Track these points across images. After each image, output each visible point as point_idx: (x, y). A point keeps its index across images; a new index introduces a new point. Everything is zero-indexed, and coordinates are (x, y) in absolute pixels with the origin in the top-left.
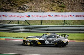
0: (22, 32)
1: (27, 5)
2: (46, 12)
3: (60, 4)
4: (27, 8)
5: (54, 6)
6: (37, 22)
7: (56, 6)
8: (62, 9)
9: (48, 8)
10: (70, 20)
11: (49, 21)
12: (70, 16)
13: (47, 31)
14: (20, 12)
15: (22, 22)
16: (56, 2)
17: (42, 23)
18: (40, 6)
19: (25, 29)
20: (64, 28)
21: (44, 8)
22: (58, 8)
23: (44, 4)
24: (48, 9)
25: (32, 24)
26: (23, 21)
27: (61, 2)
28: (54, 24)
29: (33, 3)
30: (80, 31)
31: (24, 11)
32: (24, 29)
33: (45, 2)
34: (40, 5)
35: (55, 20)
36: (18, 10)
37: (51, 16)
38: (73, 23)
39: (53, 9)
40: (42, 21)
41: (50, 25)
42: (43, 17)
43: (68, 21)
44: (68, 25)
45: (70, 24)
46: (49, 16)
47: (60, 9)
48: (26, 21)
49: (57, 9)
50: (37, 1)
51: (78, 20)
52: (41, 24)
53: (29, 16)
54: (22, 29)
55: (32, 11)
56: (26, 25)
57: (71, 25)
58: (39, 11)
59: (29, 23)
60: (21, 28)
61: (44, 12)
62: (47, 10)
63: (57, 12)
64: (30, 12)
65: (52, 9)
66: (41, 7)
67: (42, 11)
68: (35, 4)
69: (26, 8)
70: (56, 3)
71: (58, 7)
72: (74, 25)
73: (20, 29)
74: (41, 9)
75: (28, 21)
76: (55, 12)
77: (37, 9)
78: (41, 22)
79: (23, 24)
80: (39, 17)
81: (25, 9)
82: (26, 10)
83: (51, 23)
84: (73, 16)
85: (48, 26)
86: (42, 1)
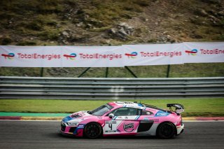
0: (116, 98)
1: (127, 26)
2: (180, 41)
3: (216, 19)
4: (127, 33)
5: (199, 24)
6: (154, 68)
7: (205, 25)
8: (220, 33)
9: (185, 30)
11: (187, 65)
13: (184, 92)
14: (110, 45)
15: (117, 72)
16: (206, 13)
17: (170, 73)
18: (163, 25)
19: (125, 89)
21: (173, 31)
22: (211, 31)
23: (174, 22)
24: (183, 34)
25: (142, 74)
26: (119, 68)
27: (220, 15)
28: (201, 75)
29: (144, 20)
31: (121, 40)
32: (122, 91)
33: (175, 15)
34: (162, 23)
35: (204, 64)
36: (106, 38)
37: (192, 52)
39: (198, 32)
40: (169, 66)
41: (190, 76)
42: (172, 56)
46: (186, 52)
47: (217, 33)
48: (126, 67)
49: (207, 33)
50: (154, 13)
52: (166, 74)
53: (134, 54)
54: (117, 91)
55: (141, 42)
56: (128, 79)
58: (161, 41)
59: (135, 73)
60: (115, 88)
61: (173, 42)
62: (182, 37)
63: (208, 41)
64: (136, 43)
65: (193, 32)
66: (165, 28)
67: (168, 40)
68: (150, 21)
69: (124, 32)
70: (204, 16)
71: (211, 28)
73: (112, 91)
74: (166, 34)
75: (133, 67)
76: (204, 41)
77: (154, 35)
78: (166, 70)
79: (118, 77)
80: (161, 56)
81: (123, 34)
82: (127, 40)
83: (192, 72)
85: (186, 81)
86: (166, 13)
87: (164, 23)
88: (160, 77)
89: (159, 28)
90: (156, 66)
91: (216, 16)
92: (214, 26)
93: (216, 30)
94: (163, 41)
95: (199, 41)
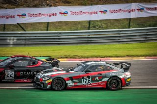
0: (11, 46)
2: (56, 5)
4: (19, 0)
6: (38, 25)
8: (84, 0)
10: (100, 20)
11: (61, 22)
12: (100, 12)
13: (59, 41)
14: (7, 9)
15: (12, 27)
17: (49, 28)
19: (17, 39)
20: (89, 35)
25: (29, 29)
26: (13, 25)
28: (71, 29)
30: (119, 39)
31: (14, 5)
32: (15, 41)
35: (72, 21)
36: (3, 4)
37: (64, 13)
38: (105, 26)
40: (48, 23)
41: (63, 30)
42: (50, 16)
43: (97, 21)
44: (97, 29)
45: (100, 27)
46: (60, 13)
48: (18, 24)
51: (116, 20)
52: (46, 29)
53: (24, 15)
54: (11, 41)
55: (28, 6)
56: (19, 32)
57: (103, 28)
58: (42, 6)
59: (24, 28)
60: (10, 39)
61: (51, 6)
62: (57, 2)
63: (75, 5)
64: (24, 7)
67: (47, 5)
72: (109, 29)
73: (8, 41)
74: (46, 1)
75: (23, 24)
76: (73, 6)
77: (37, 2)
78: (46, 26)
79: (12, 31)
80: (43, 16)
81: (16, 1)
82: (18, 5)
83: (64, 27)
85: (60, 33)
88: (42, 30)
90: (39, 23)
94: (44, 5)
95: (69, 6)
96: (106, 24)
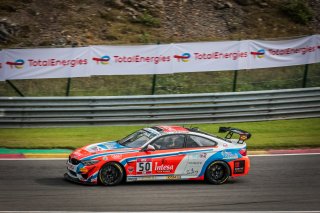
1: (9, 22)
2: (85, 43)
3: (136, 13)
4: (10, 31)
5: (113, 20)
7: (121, 21)
8: (142, 33)
9: (92, 27)
10: (175, 74)
11: (95, 78)
12: (176, 57)
13: (91, 118)
16: (122, 4)
17: (71, 90)
18: (60, 22)
19: (6, 112)
20: (153, 105)
21: (74, 29)
22: (130, 30)
23: (77, 16)
24: (89, 34)
25: (30, 91)
27: (141, 6)
28: (115, 92)
29: (33, 13)
30: (214, 114)
31: (1, 43)
32: (1, 115)
33: (78, 7)
34: (59, 18)
35: (119, 76)
37: (102, 60)
38: (186, 86)
39: (111, 31)
40: (69, 79)
41: (100, 94)
42: (73, 65)
43: (170, 76)
44: (170, 93)
45: (174, 89)
46: (94, 59)
47: (138, 33)
48: (8, 81)
49: (124, 32)
50: (48, 4)
51: (207, 73)
52: (64, 91)
53: (20, 63)
55: (30, 45)
56: (11, 98)
57: (182, 91)
58: (58, 44)
59: (20, 90)
61: (75, 45)
62: (88, 37)
63: (125, 43)
64: (22, 47)
65: (104, 31)
66: (64, 25)
67: (69, 43)
68: (42, 15)
69: (5, 31)
70: (120, 8)
71: (130, 26)
72: (193, 92)
74: (66, 34)
75: (17, 81)
76: (120, 44)
77: (48, 35)
78: (65, 86)
80: (58, 66)
81: (4, 34)
82: (9, 42)
83: (102, 88)
84: (186, 57)
85: (94, 101)
86: (65, 3)
87: (62, 17)
88: (56, 95)
89: (55, 25)
91: (135, 8)
92: (134, 22)
93: (137, 28)
94: (61, 43)
95: (113, 44)
96: (187, 82)
